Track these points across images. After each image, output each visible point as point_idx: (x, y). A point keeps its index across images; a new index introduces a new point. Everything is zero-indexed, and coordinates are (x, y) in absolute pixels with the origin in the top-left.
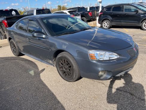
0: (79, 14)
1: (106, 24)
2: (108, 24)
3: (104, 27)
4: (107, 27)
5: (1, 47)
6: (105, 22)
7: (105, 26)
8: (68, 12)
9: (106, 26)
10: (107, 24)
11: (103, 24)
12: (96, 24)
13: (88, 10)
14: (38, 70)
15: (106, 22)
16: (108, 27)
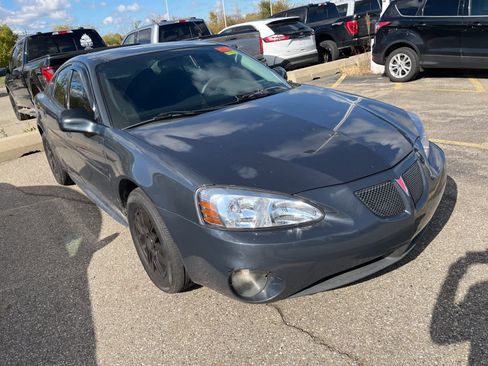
0: (309, 29)
1: (399, 61)
2: (408, 64)
3: (393, 74)
4: (403, 73)
5: (37, 152)
6: (396, 57)
7: (395, 71)
8: (268, 25)
9: (400, 70)
10: (403, 62)
11: (391, 64)
12: (368, 63)
13: (350, 12)
14: (98, 236)
15: (402, 57)
16: (407, 73)
